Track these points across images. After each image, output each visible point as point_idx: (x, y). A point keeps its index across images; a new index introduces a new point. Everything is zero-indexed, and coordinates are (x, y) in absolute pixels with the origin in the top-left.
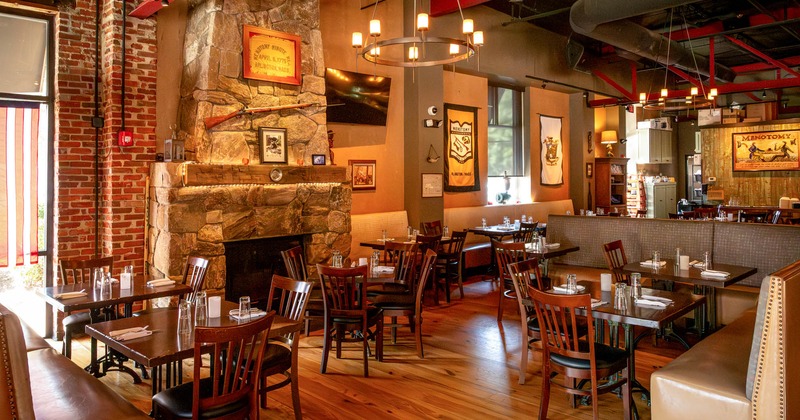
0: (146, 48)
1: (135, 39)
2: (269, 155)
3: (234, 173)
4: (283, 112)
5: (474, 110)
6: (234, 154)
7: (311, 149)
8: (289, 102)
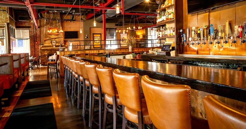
0: (39, 32)
1: (37, 31)
2: (53, 44)
3: (48, 46)
4: (55, 38)
5: (101, 34)
6: (48, 44)
7: (60, 43)
8: (56, 37)
